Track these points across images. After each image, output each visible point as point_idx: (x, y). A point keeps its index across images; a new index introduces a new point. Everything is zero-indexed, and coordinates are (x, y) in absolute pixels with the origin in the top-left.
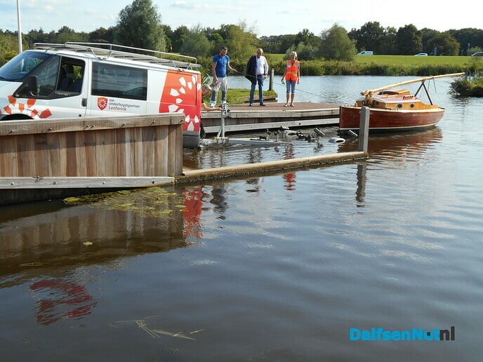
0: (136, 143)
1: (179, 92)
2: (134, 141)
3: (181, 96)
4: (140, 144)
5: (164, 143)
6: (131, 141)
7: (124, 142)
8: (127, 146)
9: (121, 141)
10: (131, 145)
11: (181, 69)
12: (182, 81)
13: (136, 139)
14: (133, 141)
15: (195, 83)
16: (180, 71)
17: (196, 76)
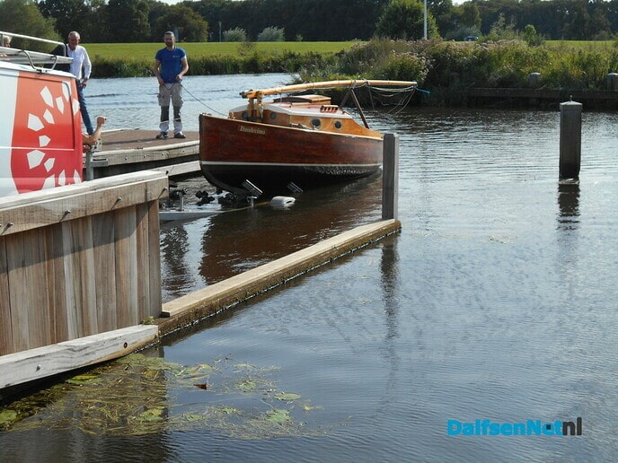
0: (83, 252)
1: (44, 121)
2: (80, 250)
3: (48, 130)
4: (89, 253)
5: (130, 244)
6: (73, 251)
7: (62, 255)
8: (67, 261)
9: (55, 253)
10: (74, 259)
11: (43, 70)
12: (46, 94)
13: (81, 245)
14: (77, 249)
15: (68, 99)
16: (40, 73)
17: (69, 83)
